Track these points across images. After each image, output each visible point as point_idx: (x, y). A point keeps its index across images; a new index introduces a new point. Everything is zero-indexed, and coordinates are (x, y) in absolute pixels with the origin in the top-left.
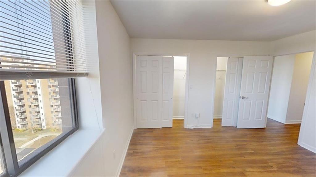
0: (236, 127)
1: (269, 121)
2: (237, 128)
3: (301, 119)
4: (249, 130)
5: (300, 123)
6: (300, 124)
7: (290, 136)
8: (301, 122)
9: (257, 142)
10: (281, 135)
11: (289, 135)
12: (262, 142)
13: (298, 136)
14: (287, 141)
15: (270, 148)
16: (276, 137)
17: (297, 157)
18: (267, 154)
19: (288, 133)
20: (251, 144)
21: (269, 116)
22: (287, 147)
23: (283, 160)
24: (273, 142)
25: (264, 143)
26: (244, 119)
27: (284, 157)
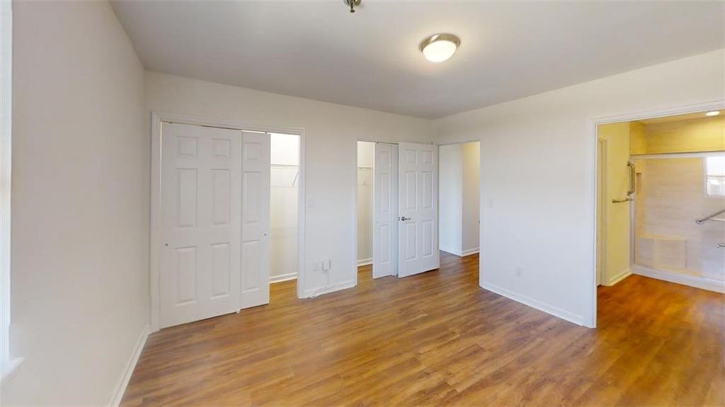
0: (397, 275)
1: (443, 255)
2: (399, 276)
3: (479, 246)
4: (417, 277)
5: (477, 252)
6: (478, 254)
7: (470, 275)
8: (479, 249)
9: (430, 295)
10: (459, 276)
11: (469, 273)
12: (437, 294)
13: (478, 272)
14: (467, 285)
15: (447, 302)
16: (454, 281)
17: (481, 307)
18: (445, 313)
19: (467, 272)
20: (421, 302)
21: (442, 248)
22: (468, 293)
23: (465, 317)
24: (451, 291)
25: (440, 295)
26: (409, 258)
27: (466, 311)
